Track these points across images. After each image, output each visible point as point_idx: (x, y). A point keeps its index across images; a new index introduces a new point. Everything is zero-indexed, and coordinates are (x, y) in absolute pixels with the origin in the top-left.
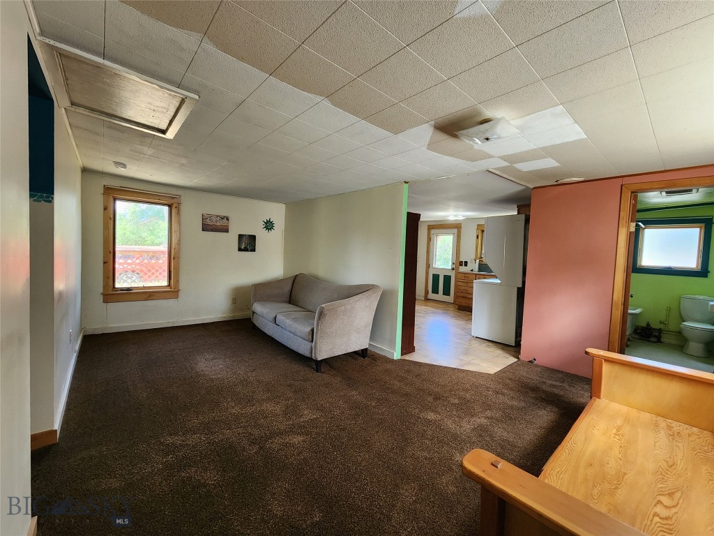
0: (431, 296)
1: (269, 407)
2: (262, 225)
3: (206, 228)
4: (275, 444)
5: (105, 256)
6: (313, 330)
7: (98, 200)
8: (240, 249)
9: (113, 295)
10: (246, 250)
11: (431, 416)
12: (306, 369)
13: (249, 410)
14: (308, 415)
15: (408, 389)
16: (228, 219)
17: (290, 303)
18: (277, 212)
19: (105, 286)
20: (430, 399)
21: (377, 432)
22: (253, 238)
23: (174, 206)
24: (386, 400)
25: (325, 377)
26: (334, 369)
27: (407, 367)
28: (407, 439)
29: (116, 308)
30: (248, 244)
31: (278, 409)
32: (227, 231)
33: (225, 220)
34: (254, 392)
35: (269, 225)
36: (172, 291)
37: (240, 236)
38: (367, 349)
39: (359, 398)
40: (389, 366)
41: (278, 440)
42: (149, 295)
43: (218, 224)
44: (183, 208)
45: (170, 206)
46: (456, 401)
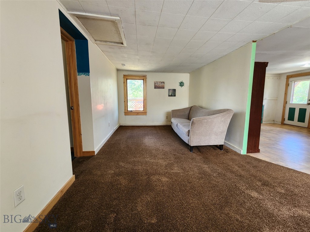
0: (287, 121)
1: (161, 161)
2: (178, 84)
3: (156, 87)
4: (154, 178)
5: (125, 100)
6: (189, 131)
7: (122, 80)
8: (169, 96)
9: (128, 113)
10: (171, 96)
11: (254, 194)
12: (186, 149)
13: (152, 161)
14: (176, 169)
15: (243, 173)
16: (164, 83)
17: (188, 119)
18: (185, 77)
19: (125, 110)
20: (259, 184)
21: (209, 191)
22: (174, 90)
23: (144, 79)
24: (224, 175)
25: (194, 155)
26: (200, 152)
27: (248, 160)
28: (227, 202)
29: (128, 117)
30: (173, 93)
31: (164, 163)
32: (164, 88)
33: (163, 84)
34: (158, 154)
35: (182, 84)
36: (144, 113)
37: (169, 90)
38: (223, 145)
39: (208, 170)
40: (235, 157)
41: (157, 177)
42: (137, 113)
43: (160, 85)
44: (147, 80)
45: (143, 80)
46: (283, 191)
